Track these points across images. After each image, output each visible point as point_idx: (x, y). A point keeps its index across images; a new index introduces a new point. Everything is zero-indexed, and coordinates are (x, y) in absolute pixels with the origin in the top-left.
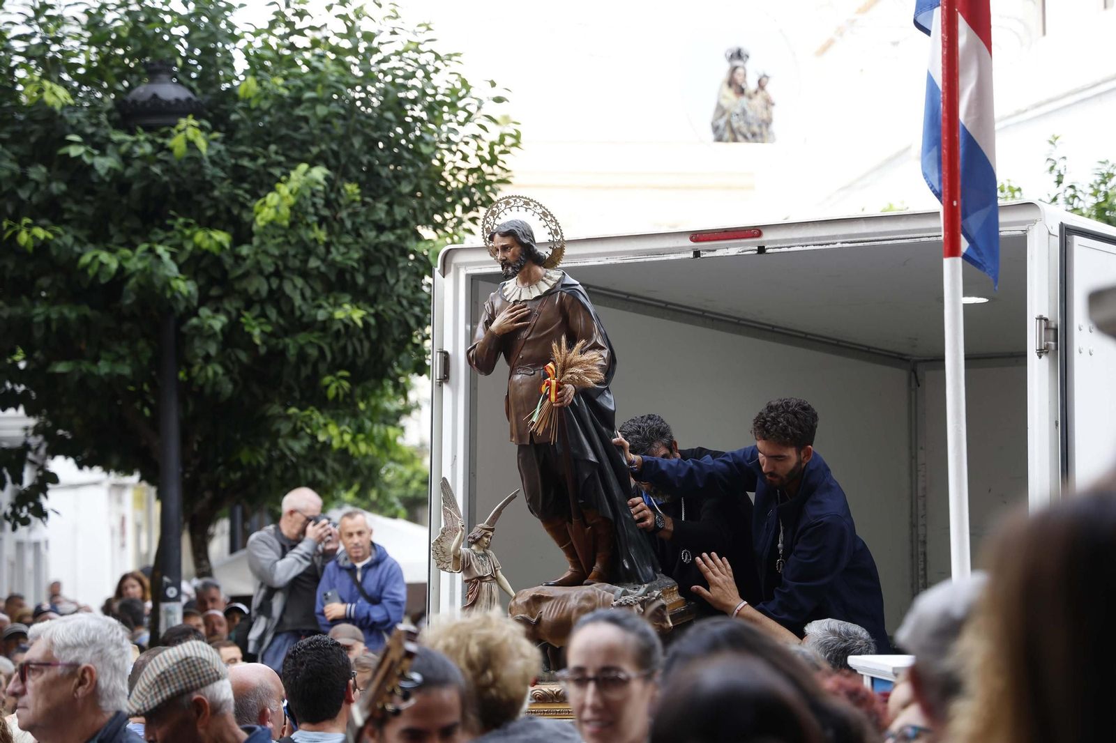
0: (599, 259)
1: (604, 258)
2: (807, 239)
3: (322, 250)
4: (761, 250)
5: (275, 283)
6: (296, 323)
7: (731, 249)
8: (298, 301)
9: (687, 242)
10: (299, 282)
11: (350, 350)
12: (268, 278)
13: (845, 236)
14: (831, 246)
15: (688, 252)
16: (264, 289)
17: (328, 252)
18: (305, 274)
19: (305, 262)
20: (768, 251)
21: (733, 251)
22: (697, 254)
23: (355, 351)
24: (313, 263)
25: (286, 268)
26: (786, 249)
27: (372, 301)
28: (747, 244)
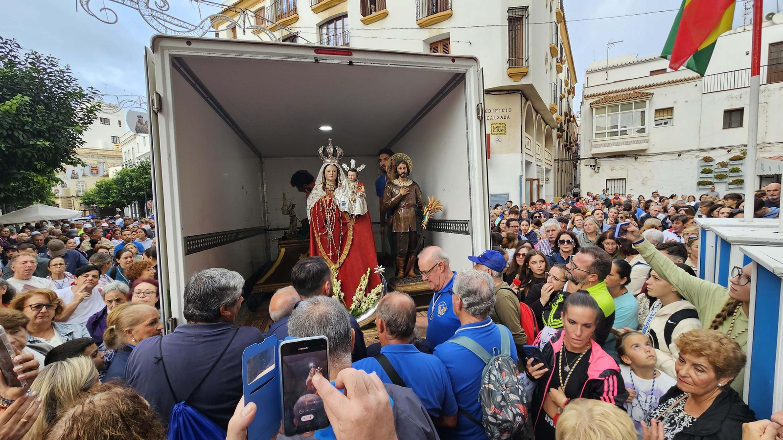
0: (260, 56)
1: (262, 56)
2: (374, 60)
3: (30, 124)
4: (351, 63)
5: (10, 133)
6: (22, 145)
7: (335, 60)
8: (21, 138)
9: (312, 53)
10: (21, 133)
11: (44, 155)
12: (7, 130)
13: (393, 61)
14: (385, 65)
15: (312, 58)
16: (5, 133)
17: (33, 125)
18: (24, 131)
19: (24, 127)
20: (354, 64)
21: (336, 61)
22: (317, 60)
23: (46, 156)
24: (26, 128)
25: (15, 128)
26: (363, 64)
27: (52, 142)
28: (344, 59)
